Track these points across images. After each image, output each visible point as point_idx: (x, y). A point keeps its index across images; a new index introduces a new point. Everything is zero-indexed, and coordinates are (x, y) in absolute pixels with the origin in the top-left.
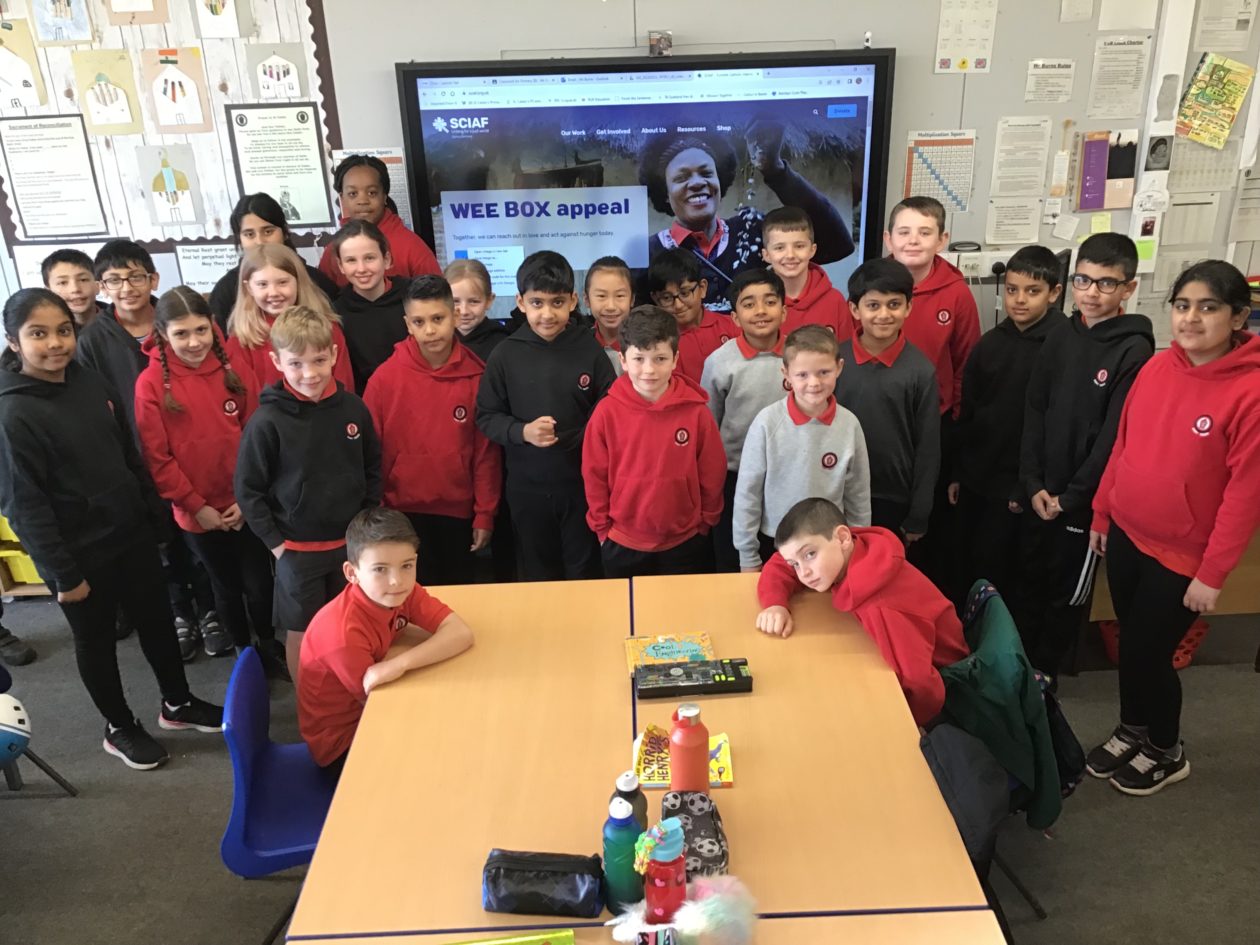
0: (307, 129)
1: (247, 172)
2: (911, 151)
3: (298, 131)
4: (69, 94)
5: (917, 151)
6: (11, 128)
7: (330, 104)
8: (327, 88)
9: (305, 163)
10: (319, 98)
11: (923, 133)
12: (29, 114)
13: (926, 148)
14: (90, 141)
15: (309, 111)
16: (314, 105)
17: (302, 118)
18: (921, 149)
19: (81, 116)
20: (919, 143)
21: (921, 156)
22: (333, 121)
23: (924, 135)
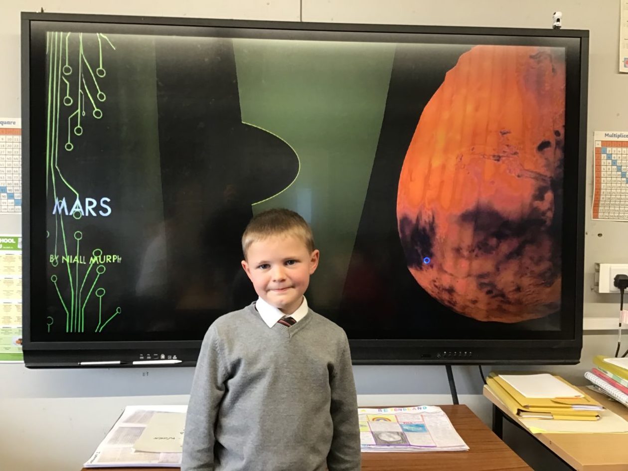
2: (599, 152)
5: (605, 152)
11: (610, 133)
13: (614, 149)
18: (609, 150)
20: (606, 144)
21: (609, 157)
23: (611, 136)
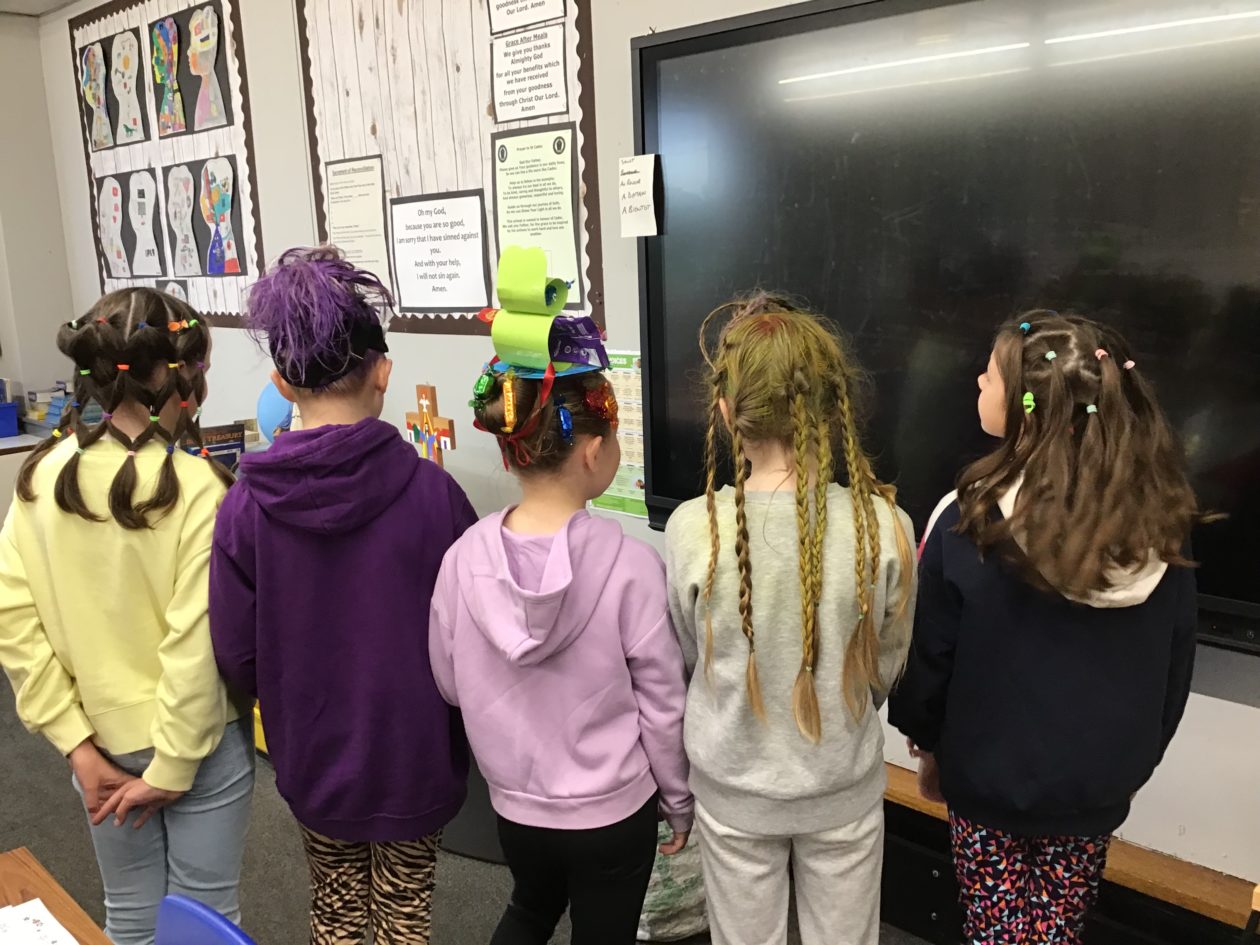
0: (562, 163)
1: (504, 226)
3: (552, 166)
4: (374, 130)
6: (335, 174)
7: (589, 125)
8: (587, 101)
9: (556, 213)
10: (577, 115)
12: (347, 157)
14: (387, 188)
15: (567, 134)
16: (571, 125)
17: (559, 146)
19: (380, 156)
22: (590, 151)
